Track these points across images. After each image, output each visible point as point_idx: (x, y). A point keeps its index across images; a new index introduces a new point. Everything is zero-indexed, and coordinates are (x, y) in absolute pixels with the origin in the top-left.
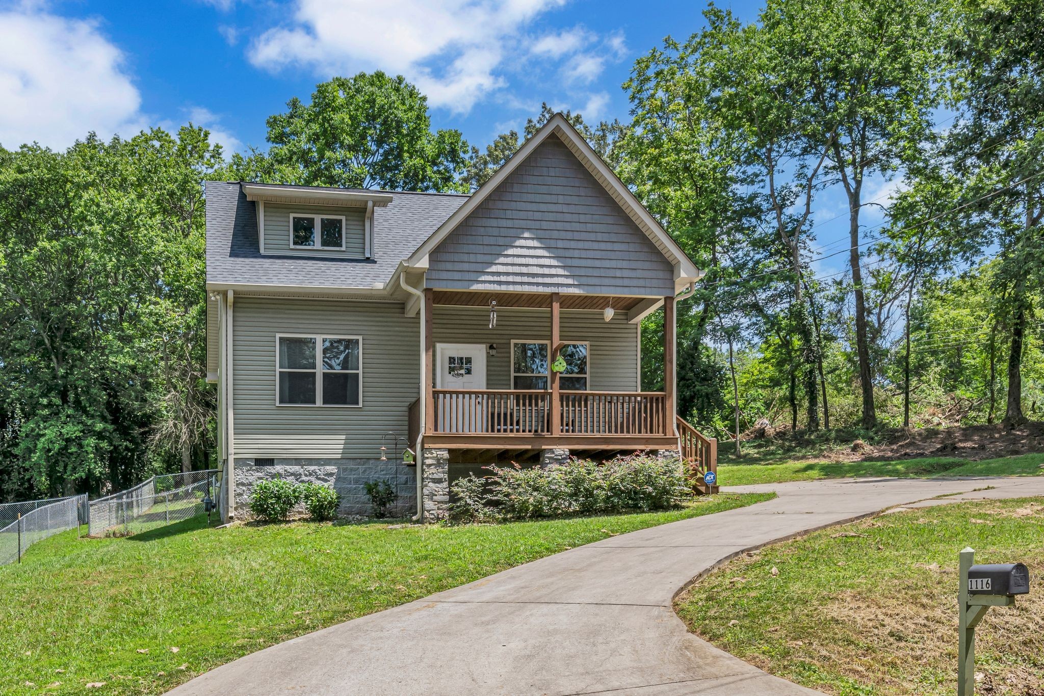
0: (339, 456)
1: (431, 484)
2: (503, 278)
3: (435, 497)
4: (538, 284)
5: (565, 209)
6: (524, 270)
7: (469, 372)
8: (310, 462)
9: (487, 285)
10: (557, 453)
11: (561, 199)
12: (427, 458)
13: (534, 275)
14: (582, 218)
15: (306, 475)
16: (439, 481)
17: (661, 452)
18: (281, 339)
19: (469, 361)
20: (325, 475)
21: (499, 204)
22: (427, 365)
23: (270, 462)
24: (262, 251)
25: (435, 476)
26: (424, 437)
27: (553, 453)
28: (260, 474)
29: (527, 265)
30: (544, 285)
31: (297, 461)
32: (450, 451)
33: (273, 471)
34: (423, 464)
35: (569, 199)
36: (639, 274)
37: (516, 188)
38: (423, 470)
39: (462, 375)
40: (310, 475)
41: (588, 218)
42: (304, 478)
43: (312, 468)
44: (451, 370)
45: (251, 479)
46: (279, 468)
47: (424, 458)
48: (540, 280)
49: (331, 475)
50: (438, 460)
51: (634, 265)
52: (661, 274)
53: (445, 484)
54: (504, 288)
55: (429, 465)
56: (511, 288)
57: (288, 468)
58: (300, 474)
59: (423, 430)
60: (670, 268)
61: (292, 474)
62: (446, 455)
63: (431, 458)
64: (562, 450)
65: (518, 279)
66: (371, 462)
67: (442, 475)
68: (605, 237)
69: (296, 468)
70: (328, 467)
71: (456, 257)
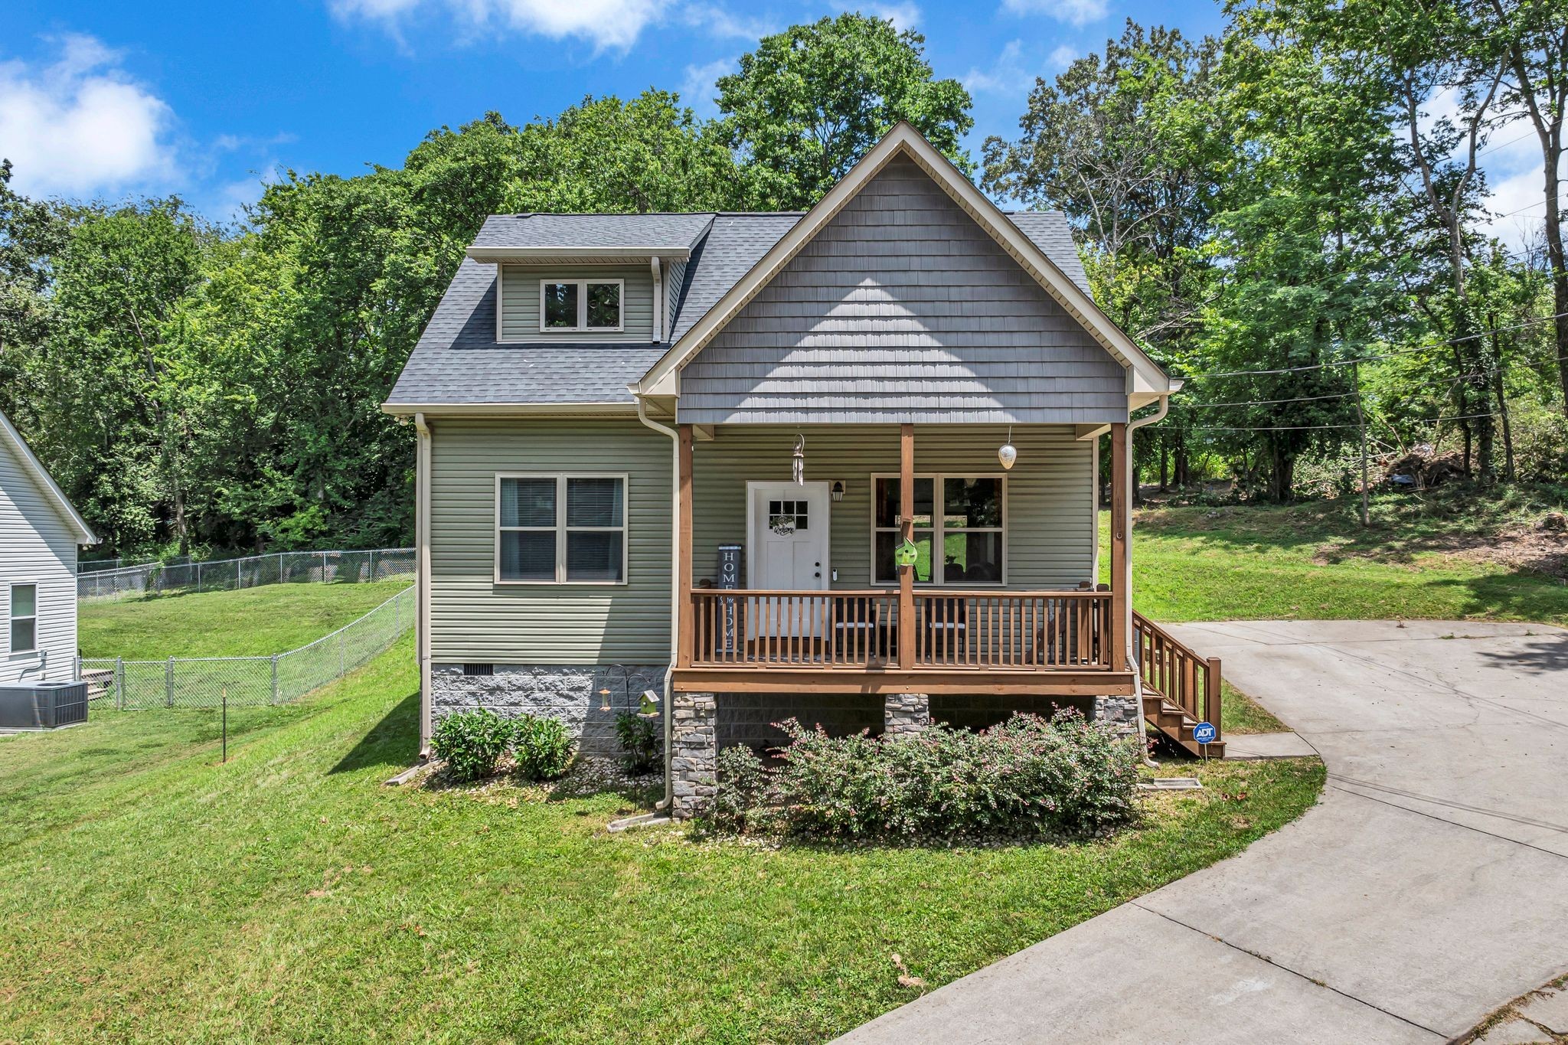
0: (594, 661)
1: (684, 752)
2: (812, 402)
3: (691, 774)
4: (874, 410)
5: (923, 279)
6: (850, 387)
7: (802, 523)
8: (550, 668)
9: (784, 414)
10: (906, 701)
11: (916, 263)
12: (679, 708)
13: (866, 395)
14: (954, 294)
15: (541, 690)
16: (700, 746)
17: (1101, 699)
18: (503, 480)
19: (803, 506)
20: (571, 690)
21: (807, 279)
22: (681, 551)
23: (487, 669)
24: (500, 340)
25: (691, 738)
26: (674, 673)
27: (900, 700)
28: (472, 688)
29: (854, 379)
30: (885, 410)
31: (528, 668)
32: (717, 696)
33: (492, 684)
34: (673, 717)
35: (929, 263)
36: (1060, 385)
37: (835, 249)
38: (672, 728)
39: (790, 530)
40: (547, 689)
41: (966, 293)
42: (538, 695)
43: (549, 678)
44: (773, 522)
45: (458, 694)
46: (499, 678)
47: (673, 708)
48: (878, 402)
49: (580, 689)
50: (697, 711)
51: (1048, 369)
52: (1102, 385)
53: (711, 752)
54: (813, 418)
55: (683, 720)
56: (826, 418)
57: (513, 677)
58: (532, 689)
59: (674, 659)
60: (1120, 373)
61: (519, 688)
62: (710, 703)
63: (685, 708)
64: (915, 696)
65: (839, 402)
66: (643, 670)
67: (703, 737)
68: (998, 324)
69: (525, 679)
70: (574, 678)
71: (731, 371)
